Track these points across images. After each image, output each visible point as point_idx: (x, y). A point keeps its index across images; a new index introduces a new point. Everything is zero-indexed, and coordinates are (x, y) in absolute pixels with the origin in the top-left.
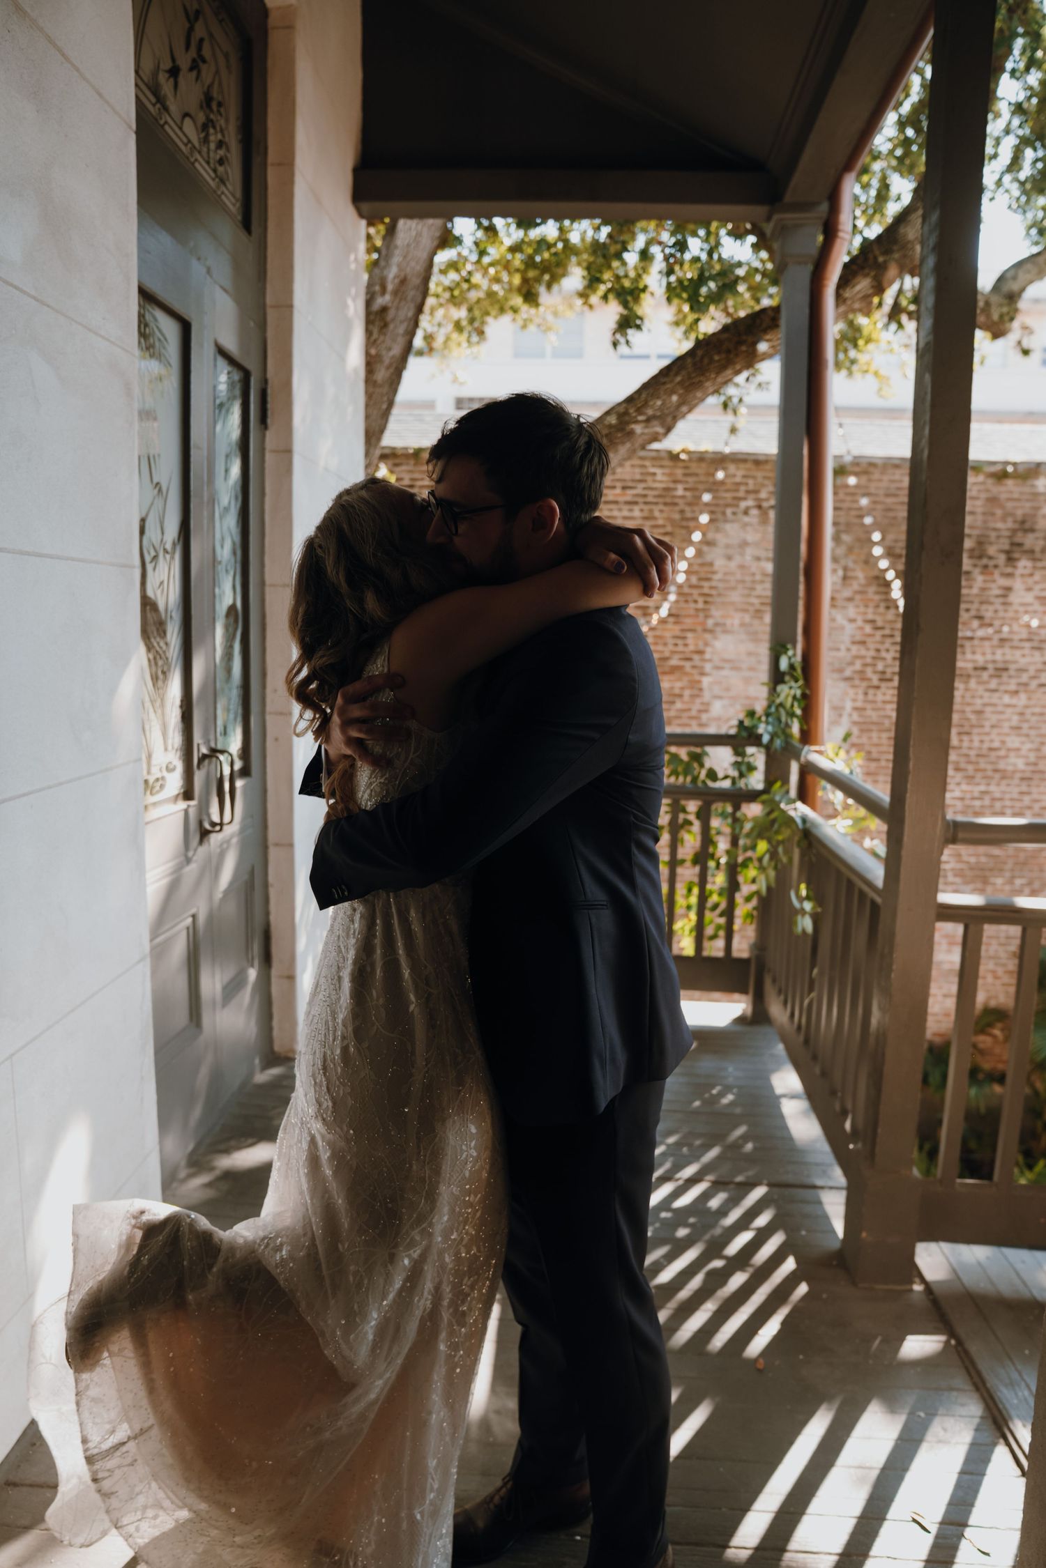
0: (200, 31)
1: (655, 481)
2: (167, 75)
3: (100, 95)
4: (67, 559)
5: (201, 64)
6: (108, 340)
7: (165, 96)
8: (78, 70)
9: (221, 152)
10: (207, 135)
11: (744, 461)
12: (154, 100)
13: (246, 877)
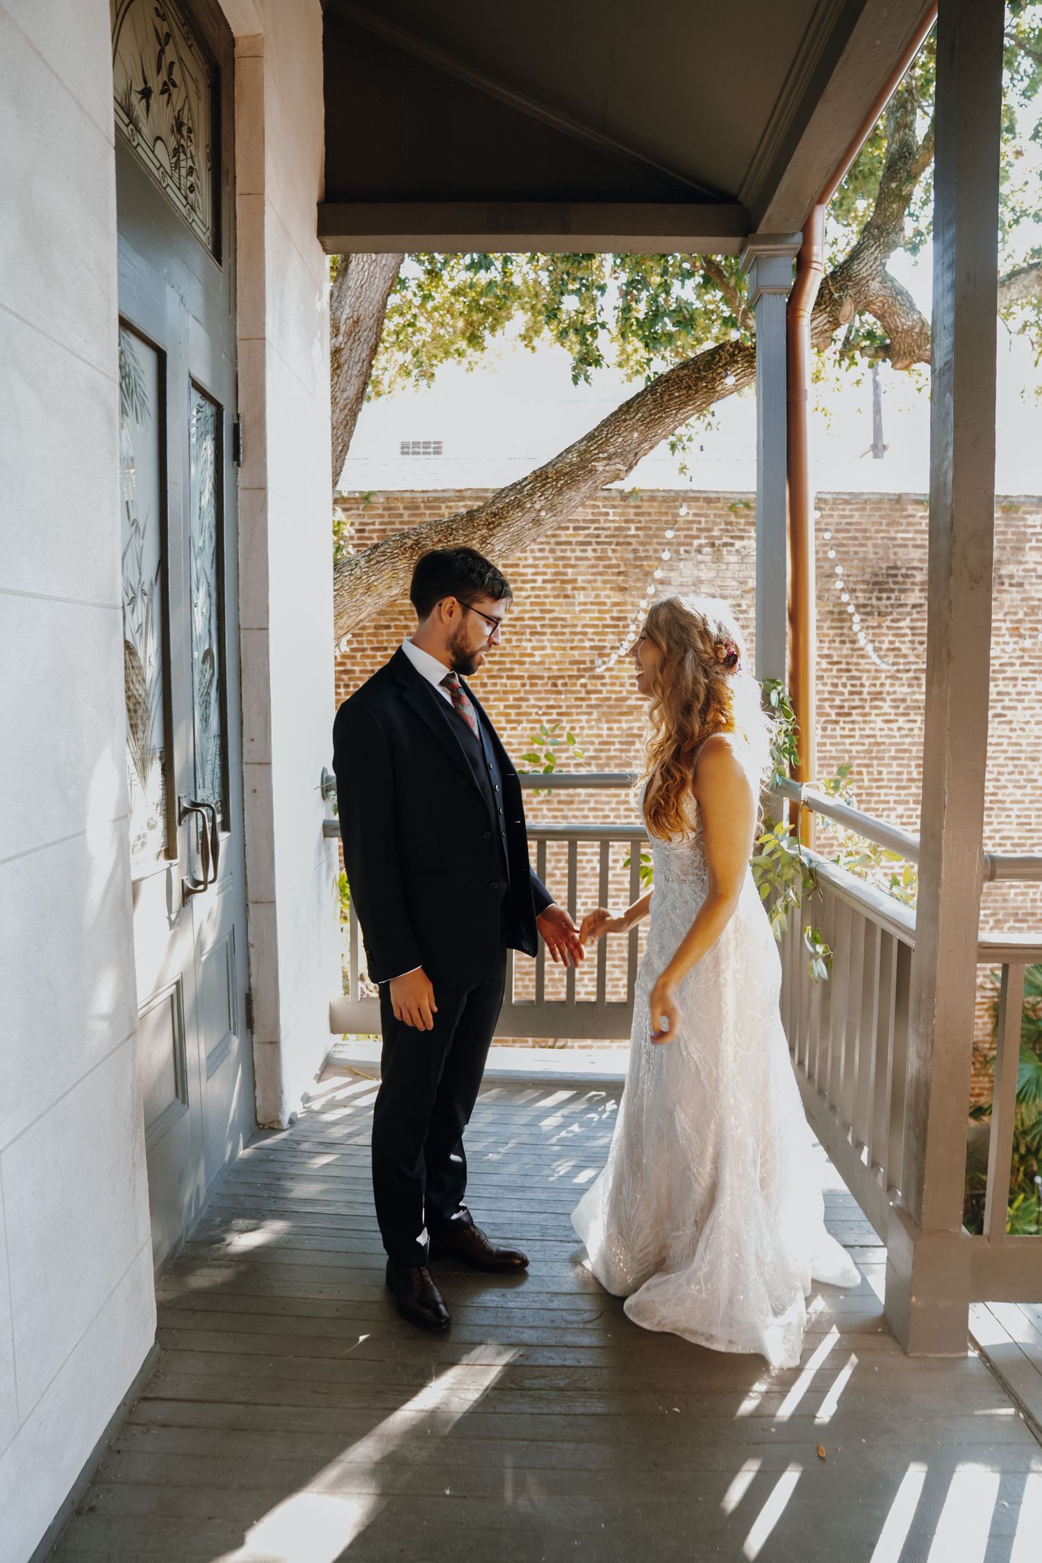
0: (170, 55)
1: (607, 521)
2: (139, 96)
3: (80, 106)
4: (51, 598)
5: (171, 88)
6: (89, 364)
7: (138, 117)
8: (57, 76)
9: (192, 179)
10: (178, 160)
11: (697, 499)
12: (127, 121)
13: (227, 938)
